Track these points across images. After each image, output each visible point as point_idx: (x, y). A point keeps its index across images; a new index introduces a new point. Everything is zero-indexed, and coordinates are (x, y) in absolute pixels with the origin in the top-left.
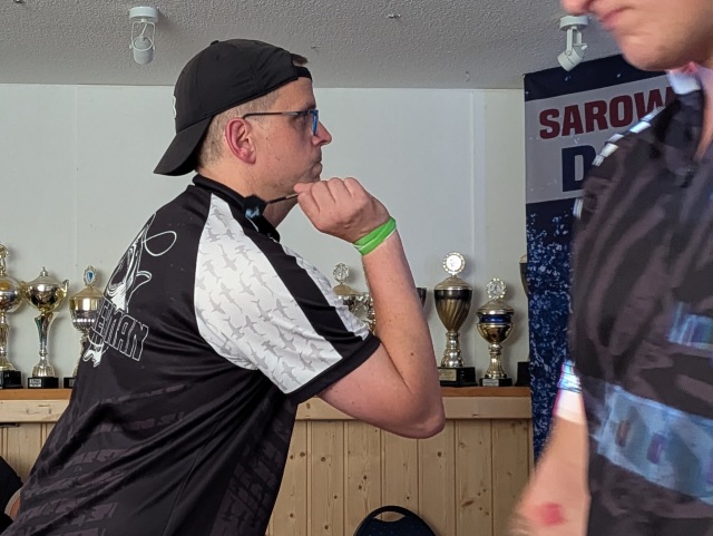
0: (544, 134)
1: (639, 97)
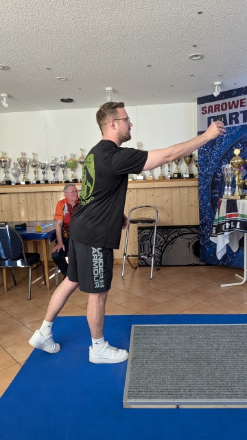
0: (203, 113)
1: (229, 103)
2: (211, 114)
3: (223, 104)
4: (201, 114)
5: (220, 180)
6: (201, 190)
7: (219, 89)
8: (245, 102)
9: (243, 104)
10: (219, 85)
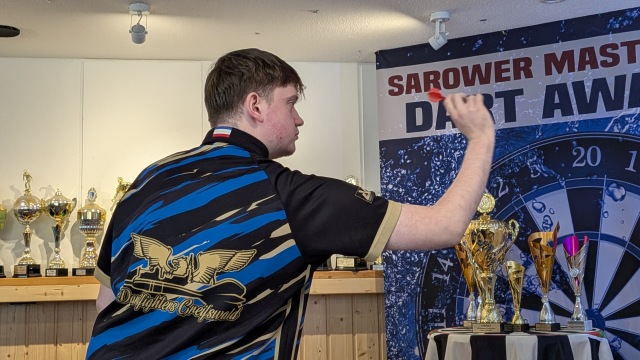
0: (392, 93)
1: (465, 69)
2: (415, 97)
3: (446, 72)
4: (387, 94)
5: (447, 278)
6: (392, 306)
7: (444, 30)
8: (508, 70)
9: (504, 75)
10: (444, 20)
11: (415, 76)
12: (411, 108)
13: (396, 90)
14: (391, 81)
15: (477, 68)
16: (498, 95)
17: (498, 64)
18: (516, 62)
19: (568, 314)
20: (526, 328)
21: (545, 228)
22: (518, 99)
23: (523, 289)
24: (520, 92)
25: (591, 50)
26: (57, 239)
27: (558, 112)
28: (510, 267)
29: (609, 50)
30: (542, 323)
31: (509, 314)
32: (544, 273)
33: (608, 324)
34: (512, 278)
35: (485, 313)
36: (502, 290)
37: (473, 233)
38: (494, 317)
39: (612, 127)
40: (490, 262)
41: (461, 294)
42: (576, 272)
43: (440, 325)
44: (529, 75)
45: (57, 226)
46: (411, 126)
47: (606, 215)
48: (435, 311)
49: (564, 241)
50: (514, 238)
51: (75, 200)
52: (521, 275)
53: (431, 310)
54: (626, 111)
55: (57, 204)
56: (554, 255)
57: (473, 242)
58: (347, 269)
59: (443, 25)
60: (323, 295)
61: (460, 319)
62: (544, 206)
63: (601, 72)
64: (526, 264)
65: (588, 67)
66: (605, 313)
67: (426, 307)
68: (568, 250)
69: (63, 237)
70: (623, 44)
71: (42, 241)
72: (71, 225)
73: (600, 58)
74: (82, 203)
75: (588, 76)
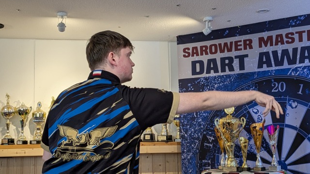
1: (220, 45)
2: (196, 58)
3: (211, 46)
4: (182, 57)
5: (211, 145)
6: (185, 159)
7: (210, 26)
8: (241, 45)
9: (239, 47)
10: (210, 21)
11: (196, 48)
12: (194, 63)
13: (187, 55)
14: (184, 50)
15: (226, 44)
16: (236, 57)
17: (236, 42)
18: (245, 41)
19: (269, 163)
20: (249, 169)
21: (258, 122)
22: (246, 59)
23: (248, 151)
24: (247, 56)
25: (281, 36)
26: (22, 126)
27: (265, 66)
28: (241, 140)
29: (290, 36)
30: (256, 167)
31: (241, 163)
32: (258, 143)
33: (289, 167)
34: (242, 145)
35: (229, 162)
36: (238, 151)
37: (223, 124)
38: (234, 164)
39: (291, 72)
40: (232, 138)
41: (218, 153)
42: (273, 142)
43: (208, 168)
44: (251, 47)
45: (23, 120)
46: (194, 72)
47: (288, 115)
48: (206, 161)
49: (267, 128)
50: (243, 126)
51: (31, 107)
52: (246, 144)
53: (203, 161)
54: (298, 65)
55: (22, 110)
56: (263, 135)
57: (224, 128)
58: (162, 141)
59: (210, 23)
60: (151, 154)
61: (218, 165)
62: (258, 111)
63: (286, 46)
64: (249, 139)
65: (279, 43)
66: (287, 162)
67: (201, 159)
68: (269, 132)
69: (25, 126)
70: (296, 33)
71: (15, 127)
72: (29, 119)
73: (285, 39)
74: (34, 109)
75: (279, 48)
